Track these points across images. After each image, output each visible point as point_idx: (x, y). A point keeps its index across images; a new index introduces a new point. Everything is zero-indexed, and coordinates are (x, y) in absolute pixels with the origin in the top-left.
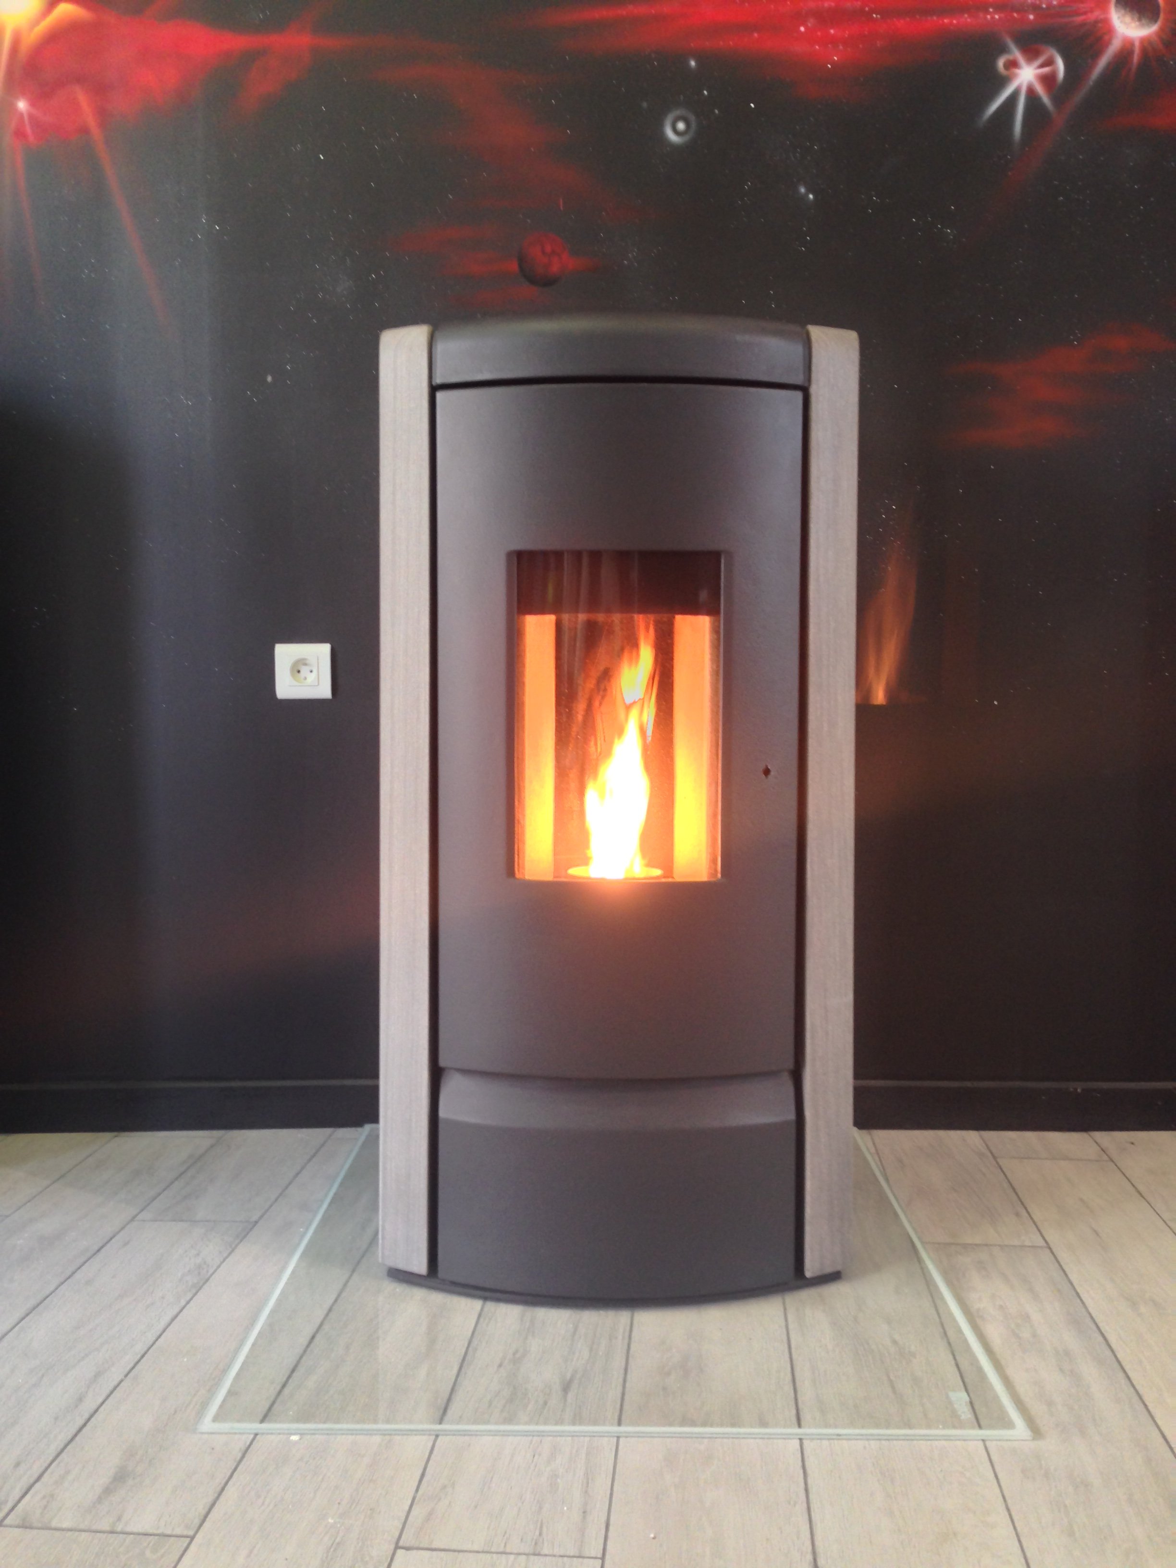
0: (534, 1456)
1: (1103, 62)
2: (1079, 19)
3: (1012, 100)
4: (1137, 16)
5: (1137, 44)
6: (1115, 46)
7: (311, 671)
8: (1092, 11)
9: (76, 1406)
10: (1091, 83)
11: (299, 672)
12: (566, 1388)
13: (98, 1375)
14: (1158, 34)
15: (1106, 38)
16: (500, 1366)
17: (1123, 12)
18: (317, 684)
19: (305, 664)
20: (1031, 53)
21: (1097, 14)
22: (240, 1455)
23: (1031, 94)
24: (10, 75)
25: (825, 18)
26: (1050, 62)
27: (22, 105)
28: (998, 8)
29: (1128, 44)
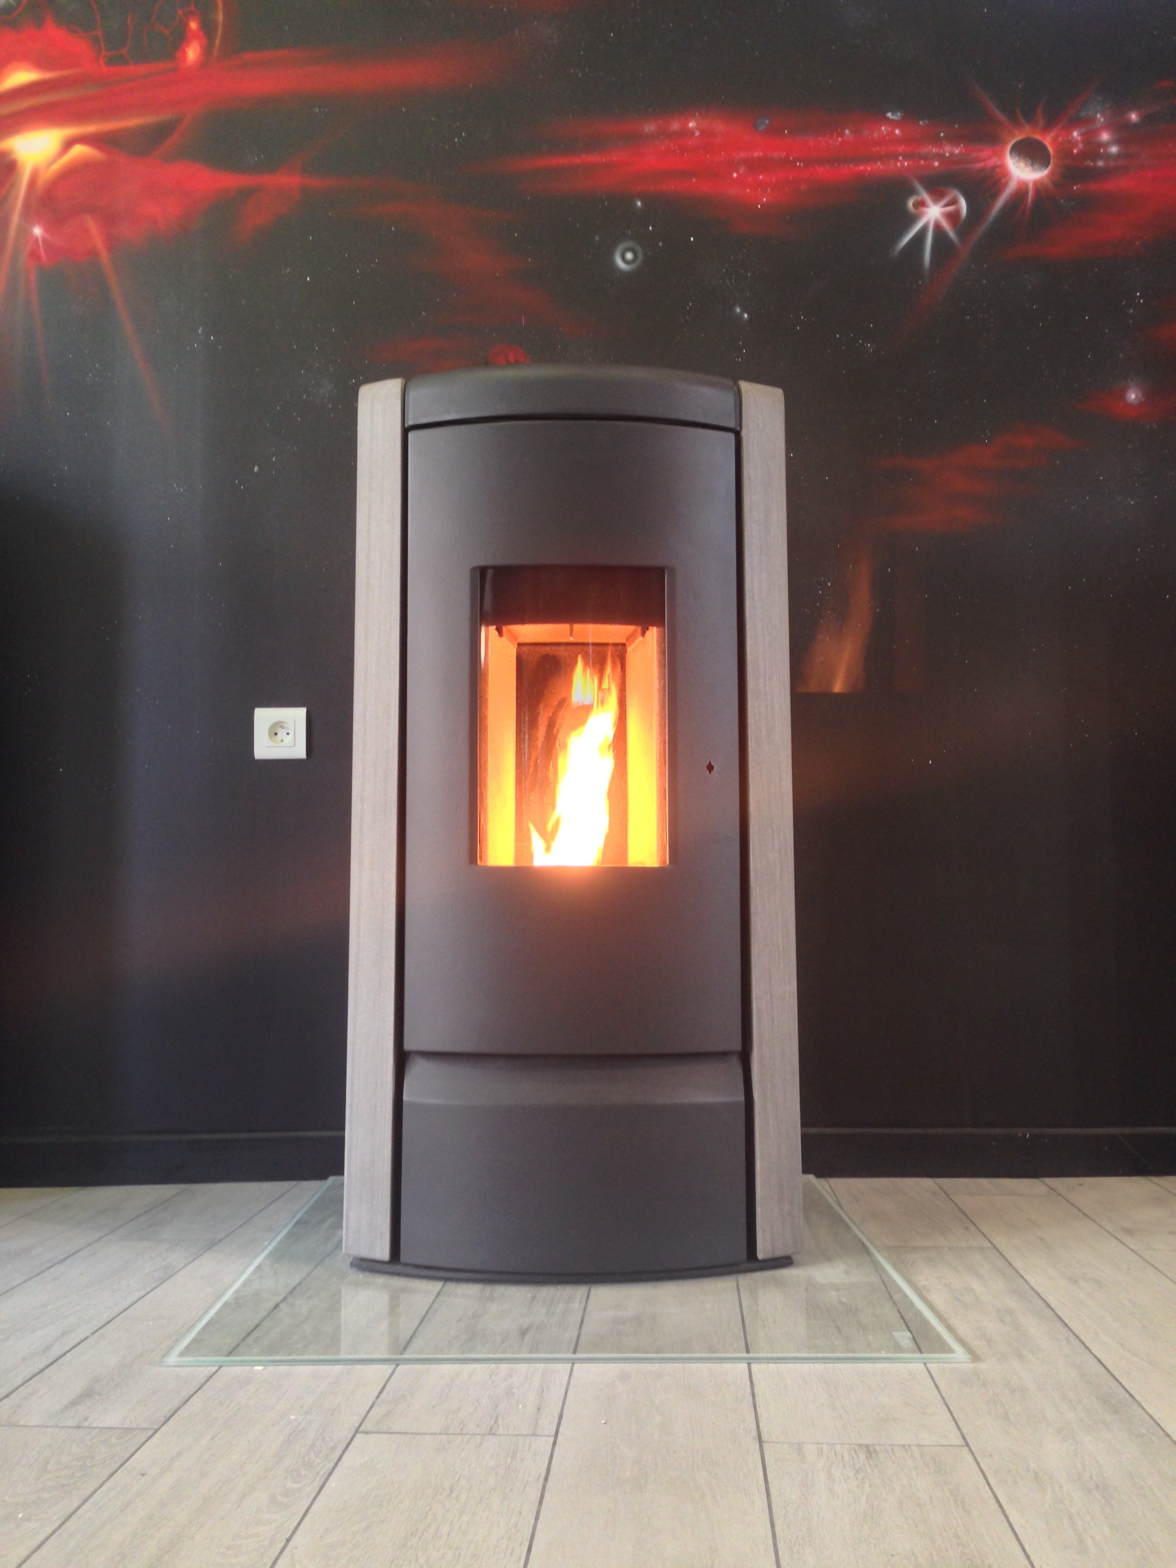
0: (491, 1376)
1: (1001, 201)
2: (978, 166)
3: (922, 234)
4: (1029, 164)
5: (1031, 186)
6: (1011, 187)
7: (288, 734)
8: (989, 158)
9: (44, 1352)
10: (991, 219)
11: (276, 734)
13: (64, 1334)
14: (1048, 176)
15: (1003, 181)
16: (460, 1320)
17: (1017, 158)
18: (293, 745)
19: (283, 727)
20: (937, 194)
21: (994, 161)
22: (204, 1380)
23: (938, 227)
24: (27, 205)
25: (754, 166)
26: (954, 202)
27: (37, 231)
28: (906, 157)
29: (1023, 185)
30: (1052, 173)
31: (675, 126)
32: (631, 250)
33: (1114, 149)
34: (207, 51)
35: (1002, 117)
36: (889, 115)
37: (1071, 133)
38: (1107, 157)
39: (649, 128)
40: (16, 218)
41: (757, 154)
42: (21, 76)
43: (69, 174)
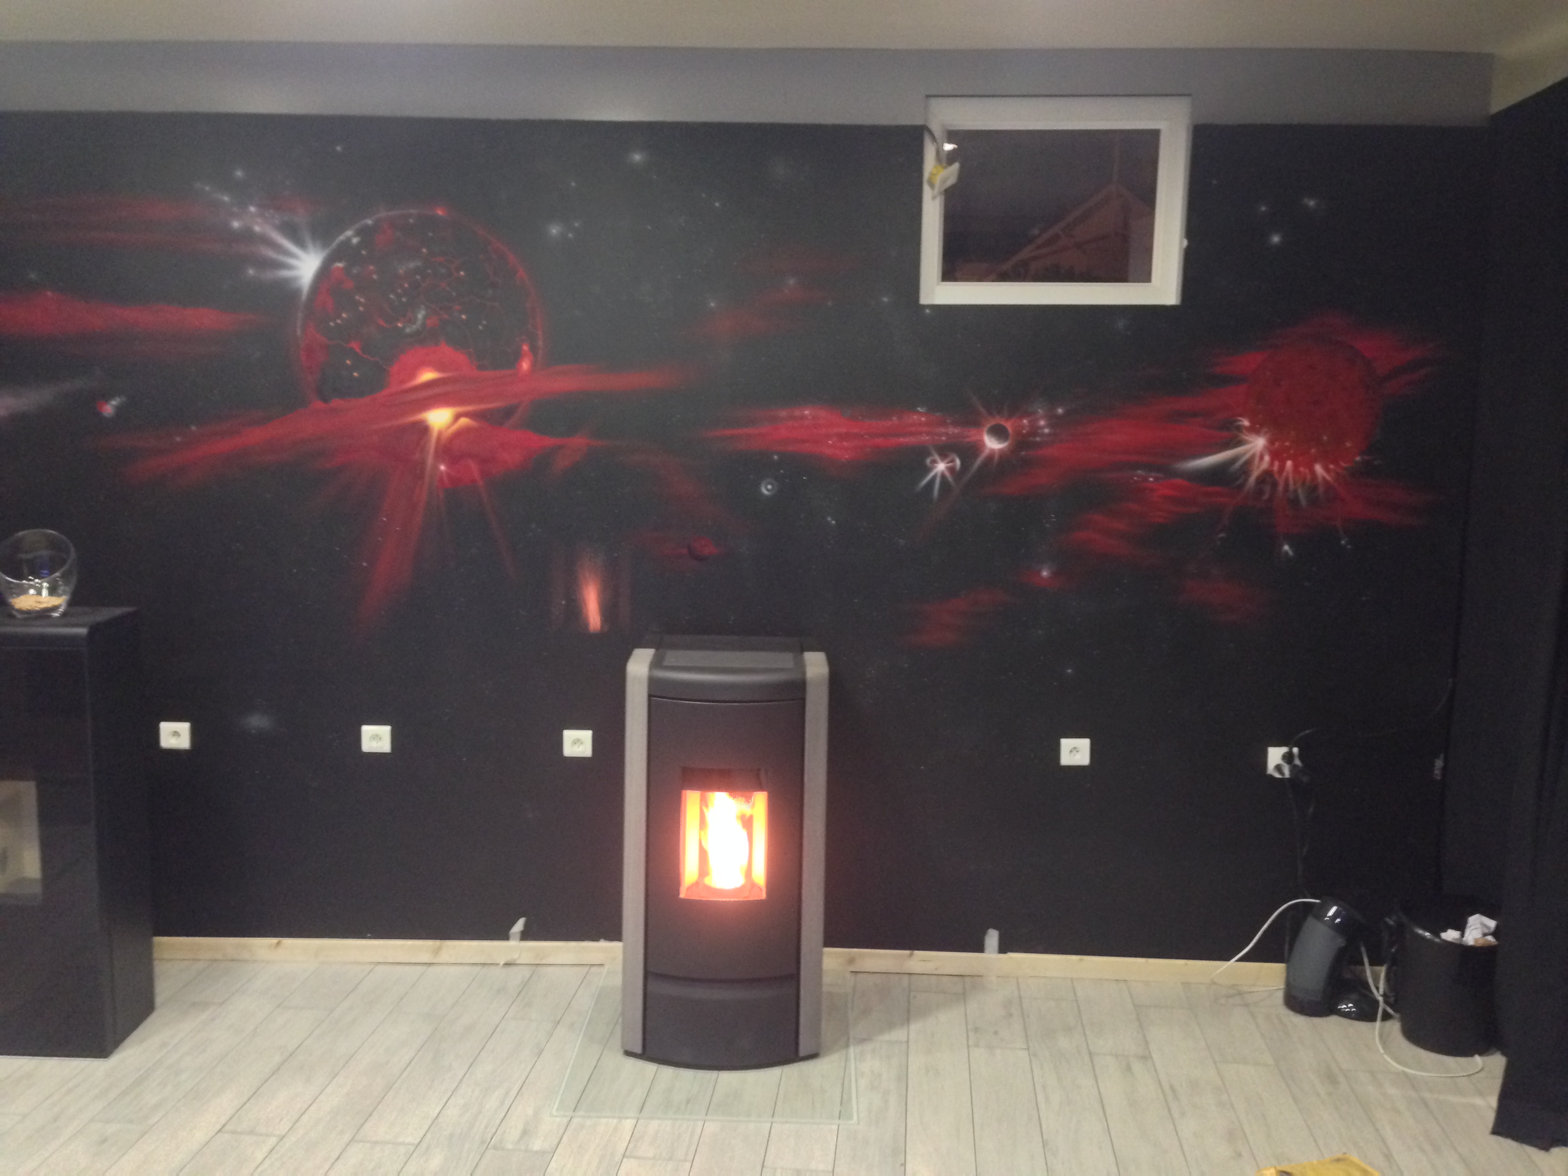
0: (673, 1127)
1: (980, 460)
2: (967, 440)
3: (934, 478)
4: (997, 439)
5: (997, 452)
6: (986, 452)
7: (583, 743)
8: (974, 435)
9: (502, 1106)
10: (973, 471)
11: (576, 744)
12: (688, 1102)
14: (1007, 447)
15: (981, 449)
16: (664, 1092)
17: (990, 436)
18: (586, 749)
19: (579, 740)
20: (943, 456)
21: (977, 437)
22: (567, 1125)
23: (943, 476)
24: (436, 452)
25: (842, 437)
26: (952, 461)
27: (443, 468)
28: (928, 434)
29: (993, 452)
30: (1010, 445)
31: (797, 413)
32: (769, 484)
33: (1046, 431)
34: (533, 365)
35: (982, 410)
36: (919, 409)
37: (1023, 420)
38: (1043, 435)
39: (783, 414)
40: (430, 460)
41: (843, 430)
42: (428, 376)
43: (458, 434)
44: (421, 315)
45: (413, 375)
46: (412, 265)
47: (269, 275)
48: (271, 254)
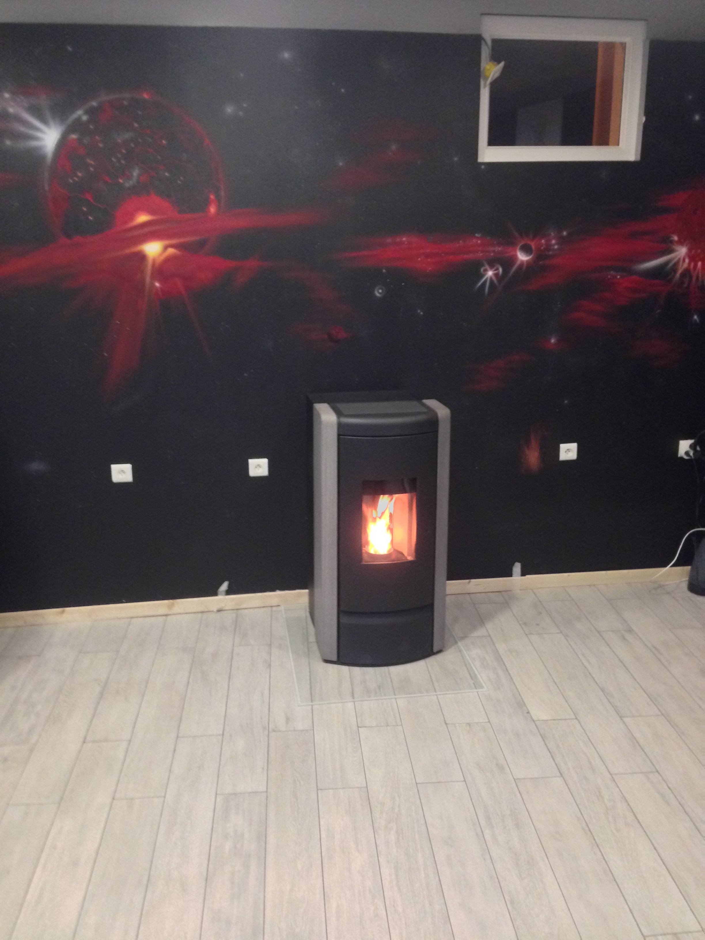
1: (514, 268)
2: (507, 255)
3: (485, 282)
4: (525, 254)
5: (525, 262)
6: (518, 263)
7: (261, 467)
8: (511, 252)
10: (510, 275)
11: (257, 468)
15: (515, 261)
16: (361, 683)
17: (521, 252)
18: (263, 471)
19: (259, 465)
20: (492, 266)
21: (513, 253)
22: (311, 710)
23: (491, 279)
24: (152, 274)
25: (427, 256)
26: (497, 269)
27: (157, 284)
28: (482, 252)
29: (522, 262)
30: (533, 258)
31: (398, 240)
32: (382, 289)
33: (556, 247)
34: (218, 209)
35: (517, 234)
36: (476, 235)
37: (541, 241)
38: (554, 250)
39: (389, 240)
40: (148, 279)
41: (428, 251)
42: (143, 218)
43: (168, 260)
44: (136, 173)
45: (132, 216)
46: (128, 135)
47: (22, 145)
48: (22, 129)
